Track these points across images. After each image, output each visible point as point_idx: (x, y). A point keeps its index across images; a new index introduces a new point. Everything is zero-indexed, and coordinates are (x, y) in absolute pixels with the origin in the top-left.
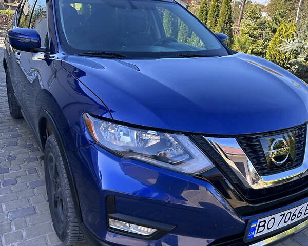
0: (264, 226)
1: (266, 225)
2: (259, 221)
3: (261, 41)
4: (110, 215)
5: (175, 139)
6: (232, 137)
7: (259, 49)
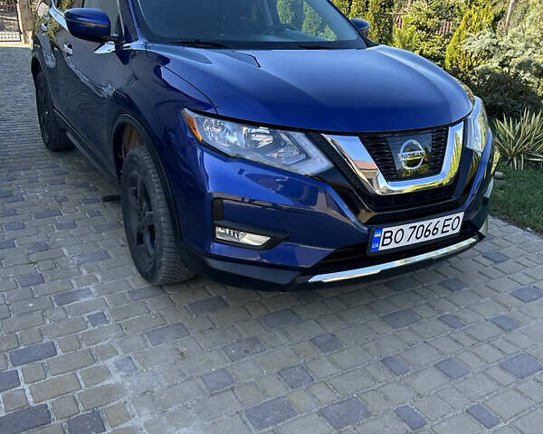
0: (390, 237)
1: (393, 237)
2: (385, 230)
3: (438, 38)
4: (216, 222)
5: (289, 136)
6: (355, 135)
7: (435, 50)
